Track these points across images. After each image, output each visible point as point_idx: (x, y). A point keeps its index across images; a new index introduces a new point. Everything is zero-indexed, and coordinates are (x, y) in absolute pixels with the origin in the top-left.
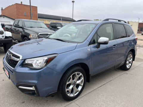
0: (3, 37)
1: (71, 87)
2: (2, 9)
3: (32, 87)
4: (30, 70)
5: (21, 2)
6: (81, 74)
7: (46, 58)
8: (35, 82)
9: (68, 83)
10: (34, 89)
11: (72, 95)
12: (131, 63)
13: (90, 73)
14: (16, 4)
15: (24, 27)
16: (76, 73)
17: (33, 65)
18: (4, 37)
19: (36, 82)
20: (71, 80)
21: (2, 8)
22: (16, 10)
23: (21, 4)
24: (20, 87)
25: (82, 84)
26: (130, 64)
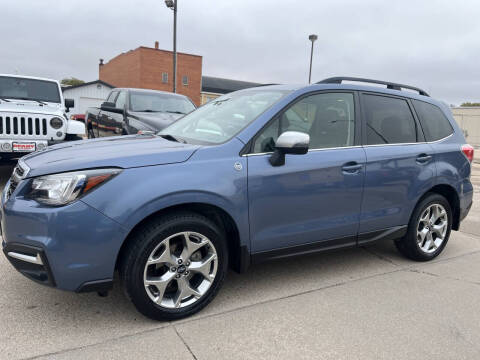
0: (59, 134)
1: (168, 276)
2: (101, 64)
3: (35, 256)
4: (38, 207)
5: (157, 44)
6: (205, 241)
7: (81, 176)
8: (46, 241)
9: (151, 261)
10: (40, 262)
11: (170, 304)
12: (444, 235)
13: (242, 242)
14: (142, 47)
15: (129, 112)
16: (186, 234)
17: (51, 194)
18: (63, 137)
19: (46, 244)
20: (166, 253)
21: (102, 61)
22: (139, 66)
23: (157, 49)
24: (12, 254)
25: (213, 276)
26: (438, 242)
